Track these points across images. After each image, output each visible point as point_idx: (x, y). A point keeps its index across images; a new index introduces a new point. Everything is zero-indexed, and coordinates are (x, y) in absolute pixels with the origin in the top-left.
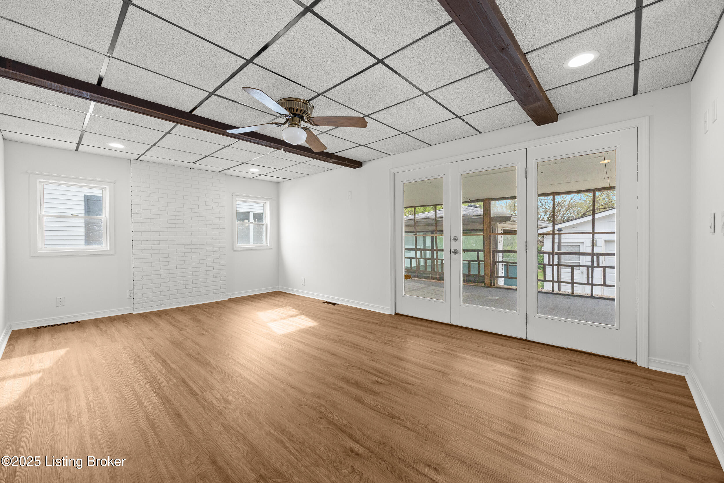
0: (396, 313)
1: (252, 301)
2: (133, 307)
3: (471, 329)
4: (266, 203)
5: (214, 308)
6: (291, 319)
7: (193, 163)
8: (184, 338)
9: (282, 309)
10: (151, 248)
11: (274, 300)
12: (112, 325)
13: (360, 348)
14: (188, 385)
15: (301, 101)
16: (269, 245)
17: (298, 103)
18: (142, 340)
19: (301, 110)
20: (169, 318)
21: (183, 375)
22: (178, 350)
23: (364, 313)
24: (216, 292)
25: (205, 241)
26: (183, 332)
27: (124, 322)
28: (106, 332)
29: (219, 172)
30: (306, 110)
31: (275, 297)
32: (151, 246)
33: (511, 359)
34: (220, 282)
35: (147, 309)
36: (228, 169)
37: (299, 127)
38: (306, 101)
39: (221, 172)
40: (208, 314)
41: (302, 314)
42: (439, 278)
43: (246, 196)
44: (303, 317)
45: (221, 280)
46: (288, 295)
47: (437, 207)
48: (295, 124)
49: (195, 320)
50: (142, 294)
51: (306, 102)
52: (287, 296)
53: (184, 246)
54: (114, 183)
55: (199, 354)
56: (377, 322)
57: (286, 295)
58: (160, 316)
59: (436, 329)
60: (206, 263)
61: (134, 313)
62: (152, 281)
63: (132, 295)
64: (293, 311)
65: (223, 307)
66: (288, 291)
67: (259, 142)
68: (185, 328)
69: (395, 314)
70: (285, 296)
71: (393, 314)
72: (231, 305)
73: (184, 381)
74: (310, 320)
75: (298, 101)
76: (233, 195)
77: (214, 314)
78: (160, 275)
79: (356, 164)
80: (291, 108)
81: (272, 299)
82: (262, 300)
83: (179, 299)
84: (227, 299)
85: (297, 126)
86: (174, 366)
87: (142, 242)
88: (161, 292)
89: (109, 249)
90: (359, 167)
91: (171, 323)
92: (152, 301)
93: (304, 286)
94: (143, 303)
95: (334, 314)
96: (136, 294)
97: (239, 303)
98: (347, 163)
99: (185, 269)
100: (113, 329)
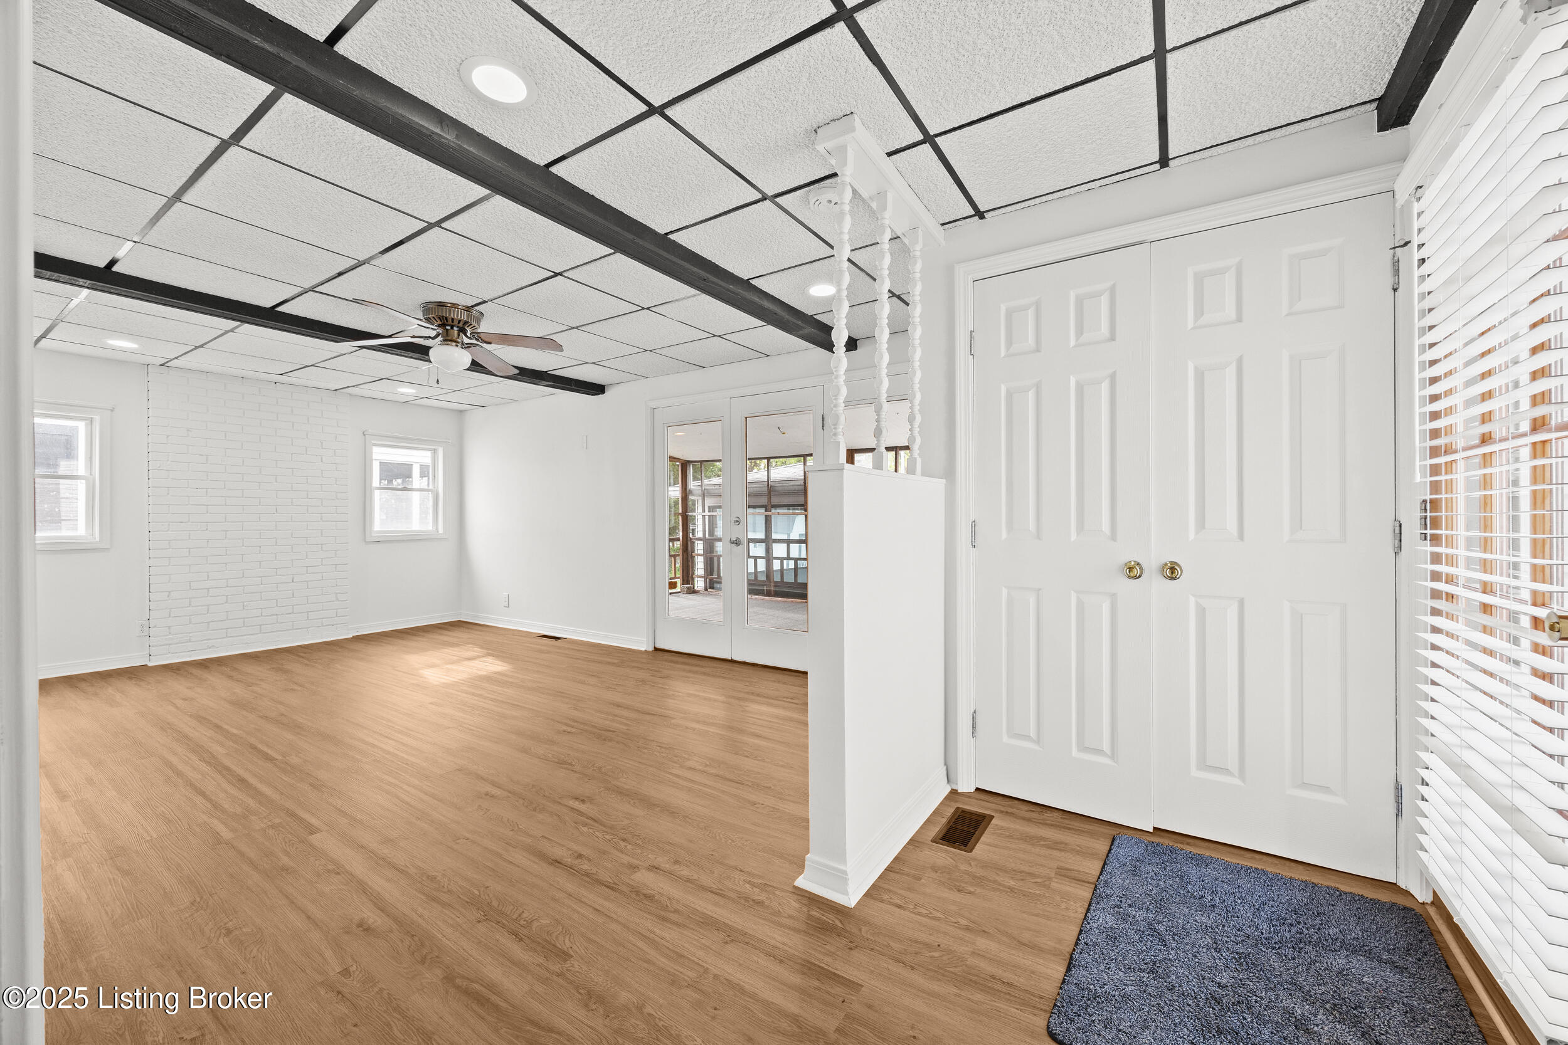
0: (655, 648)
1: (402, 638)
2: (147, 652)
3: (757, 665)
4: (435, 450)
5: (320, 651)
6: (466, 663)
7: (281, 374)
8: (256, 697)
9: (456, 649)
10: (189, 538)
11: (446, 635)
12: (106, 684)
13: (566, 695)
14: (260, 751)
15: (460, 307)
16: (441, 531)
17: (454, 311)
18: (172, 703)
19: (460, 321)
20: (224, 668)
21: (253, 740)
22: (244, 713)
23: (602, 650)
24: (327, 624)
25: (306, 523)
26: (255, 688)
27: (130, 678)
28: (96, 694)
29: (336, 390)
30: (468, 319)
31: (449, 631)
32: (190, 534)
33: (780, 699)
34: (335, 603)
35: (177, 657)
36: (354, 386)
37: (457, 346)
38: (468, 307)
39: (340, 391)
40: (306, 662)
41: (489, 655)
42: (775, 591)
43: (393, 437)
44: (489, 659)
45: (337, 599)
46: (478, 627)
47: (771, 460)
48: (451, 341)
49: (281, 670)
50: (169, 627)
51: (468, 309)
52: (472, 629)
53: (260, 533)
54: (112, 411)
55: (282, 715)
56: (616, 661)
57: (471, 626)
58: (206, 667)
59: (702, 667)
60: (307, 567)
61: (150, 664)
62: (190, 602)
63: (146, 628)
64: (476, 651)
65: (340, 650)
66: (479, 620)
67: (403, 354)
68: (258, 682)
69: (653, 649)
70: (469, 628)
71: (651, 649)
72: (359, 646)
73: (254, 748)
74: (500, 663)
75: (455, 308)
76: (365, 435)
77: (319, 661)
78: (208, 589)
79: (597, 389)
80: (443, 317)
81: (441, 634)
82: (420, 636)
83: (248, 636)
84: (350, 636)
85: (454, 344)
86: (235, 731)
87: (169, 525)
88: (208, 623)
89: (97, 539)
90: (599, 394)
91: (230, 677)
92: (189, 641)
93: (507, 608)
94: (170, 644)
95: (548, 652)
96: (155, 627)
97: (373, 643)
98: (573, 387)
99: (261, 577)
100: (110, 690)
